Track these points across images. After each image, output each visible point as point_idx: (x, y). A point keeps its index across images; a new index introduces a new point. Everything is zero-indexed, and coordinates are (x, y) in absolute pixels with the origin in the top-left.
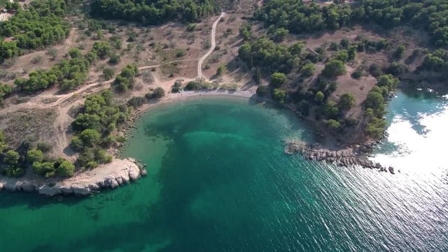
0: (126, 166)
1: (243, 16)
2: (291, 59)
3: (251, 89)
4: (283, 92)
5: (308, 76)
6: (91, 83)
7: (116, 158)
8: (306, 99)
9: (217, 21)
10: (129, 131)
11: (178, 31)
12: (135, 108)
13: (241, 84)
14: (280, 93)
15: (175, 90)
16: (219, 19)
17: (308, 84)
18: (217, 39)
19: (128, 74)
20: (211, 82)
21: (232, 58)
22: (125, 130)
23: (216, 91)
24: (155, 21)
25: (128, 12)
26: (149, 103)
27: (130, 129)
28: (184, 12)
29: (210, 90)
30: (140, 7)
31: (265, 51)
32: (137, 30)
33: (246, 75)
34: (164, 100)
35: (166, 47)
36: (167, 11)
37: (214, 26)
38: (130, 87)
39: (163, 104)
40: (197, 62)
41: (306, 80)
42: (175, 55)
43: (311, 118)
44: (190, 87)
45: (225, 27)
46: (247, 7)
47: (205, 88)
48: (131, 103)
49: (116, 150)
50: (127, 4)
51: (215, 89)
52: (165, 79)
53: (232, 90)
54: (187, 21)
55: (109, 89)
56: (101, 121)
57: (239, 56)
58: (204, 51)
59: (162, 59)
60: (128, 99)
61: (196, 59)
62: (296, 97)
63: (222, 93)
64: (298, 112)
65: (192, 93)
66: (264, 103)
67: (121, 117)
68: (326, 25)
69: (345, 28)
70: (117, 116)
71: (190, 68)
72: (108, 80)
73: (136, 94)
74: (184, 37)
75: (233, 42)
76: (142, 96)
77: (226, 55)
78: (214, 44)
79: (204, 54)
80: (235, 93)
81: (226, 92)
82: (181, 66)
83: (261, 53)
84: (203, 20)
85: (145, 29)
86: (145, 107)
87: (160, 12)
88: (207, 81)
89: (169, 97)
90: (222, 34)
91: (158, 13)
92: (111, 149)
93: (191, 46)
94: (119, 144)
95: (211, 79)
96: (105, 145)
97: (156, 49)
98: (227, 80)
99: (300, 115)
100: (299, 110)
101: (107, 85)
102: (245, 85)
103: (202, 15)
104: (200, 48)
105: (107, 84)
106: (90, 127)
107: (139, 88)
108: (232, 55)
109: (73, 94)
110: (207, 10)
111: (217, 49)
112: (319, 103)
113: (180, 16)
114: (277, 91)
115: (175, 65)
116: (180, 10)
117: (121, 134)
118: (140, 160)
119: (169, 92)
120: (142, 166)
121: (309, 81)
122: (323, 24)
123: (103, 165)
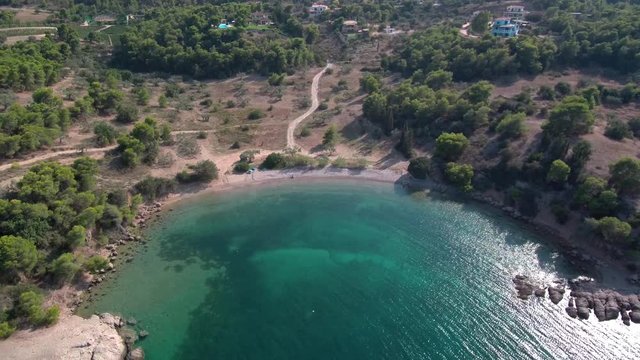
0: (88, 337)
1: (363, 67)
2: (472, 110)
3: (394, 166)
4: (469, 167)
5: (517, 137)
6: (62, 150)
7: (75, 313)
8: (525, 179)
9: (320, 74)
10: (124, 249)
11: (252, 86)
12: (149, 201)
13: (374, 158)
14: (462, 170)
15: (240, 168)
16: (324, 71)
17: (523, 152)
18: (320, 95)
19: (145, 133)
20: (313, 155)
21: (351, 120)
22: (114, 246)
23: (323, 170)
24: (214, 72)
25: (170, 60)
26: (182, 190)
27: (129, 244)
28: (265, 60)
29: (312, 169)
30: (193, 52)
31: (416, 101)
32: (182, 85)
33: (382, 143)
34: (215, 186)
35: (231, 105)
36: (237, 57)
37: (316, 79)
38: (148, 161)
39: (213, 193)
40: (286, 127)
41: (515, 144)
42: (246, 117)
43: (545, 218)
44: (270, 164)
45: (334, 80)
46: (368, 57)
47: (301, 165)
48: (141, 189)
49: (79, 293)
50: (170, 48)
51: (321, 166)
52: (223, 152)
53: (357, 168)
54: (270, 71)
55: (99, 162)
56: (52, 221)
57: (365, 115)
58: (299, 112)
59: (222, 122)
60: (136, 182)
61: (285, 122)
62: (499, 177)
63: (337, 174)
64: (509, 209)
65: (274, 174)
66: (428, 191)
67: (107, 215)
68: (519, 64)
69: (551, 72)
70: (97, 211)
71: (272, 135)
72: (102, 145)
73: (157, 173)
74: (264, 93)
75: (351, 98)
76: (169, 178)
77: (339, 116)
78: (315, 103)
79: (300, 115)
80: (363, 174)
81: (345, 173)
82: (256, 133)
83: (407, 106)
84: (297, 72)
85: (198, 84)
86: (173, 198)
87: (224, 58)
88: (305, 153)
89: (227, 180)
90: (330, 89)
91: (221, 60)
92: (66, 289)
93: (274, 105)
94: (90, 278)
95: (313, 151)
96: (50, 279)
97: (211, 108)
98: (344, 152)
99: (517, 213)
100: (512, 204)
101: (97, 154)
102: (383, 160)
103: (296, 65)
104: (291, 108)
105: (99, 153)
106: (18, 231)
107: (165, 164)
108: (350, 115)
109: (10, 165)
110: (304, 57)
111: (321, 108)
112: (557, 186)
113: (258, 65)
114: (455, 168)
115: (246, 129)
116: (257, 56)
117: (104, 255)
118: (133, 320)
119: (227, 173)
120: (134, 337)
121: (520, 146)
122: (514, 64)
123: (26, 332)
